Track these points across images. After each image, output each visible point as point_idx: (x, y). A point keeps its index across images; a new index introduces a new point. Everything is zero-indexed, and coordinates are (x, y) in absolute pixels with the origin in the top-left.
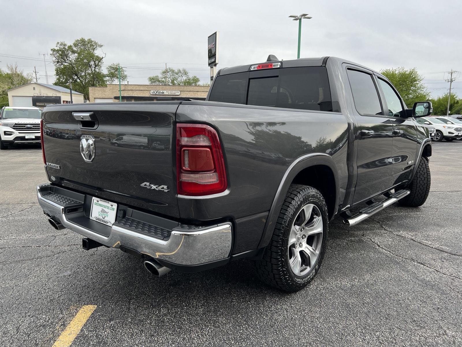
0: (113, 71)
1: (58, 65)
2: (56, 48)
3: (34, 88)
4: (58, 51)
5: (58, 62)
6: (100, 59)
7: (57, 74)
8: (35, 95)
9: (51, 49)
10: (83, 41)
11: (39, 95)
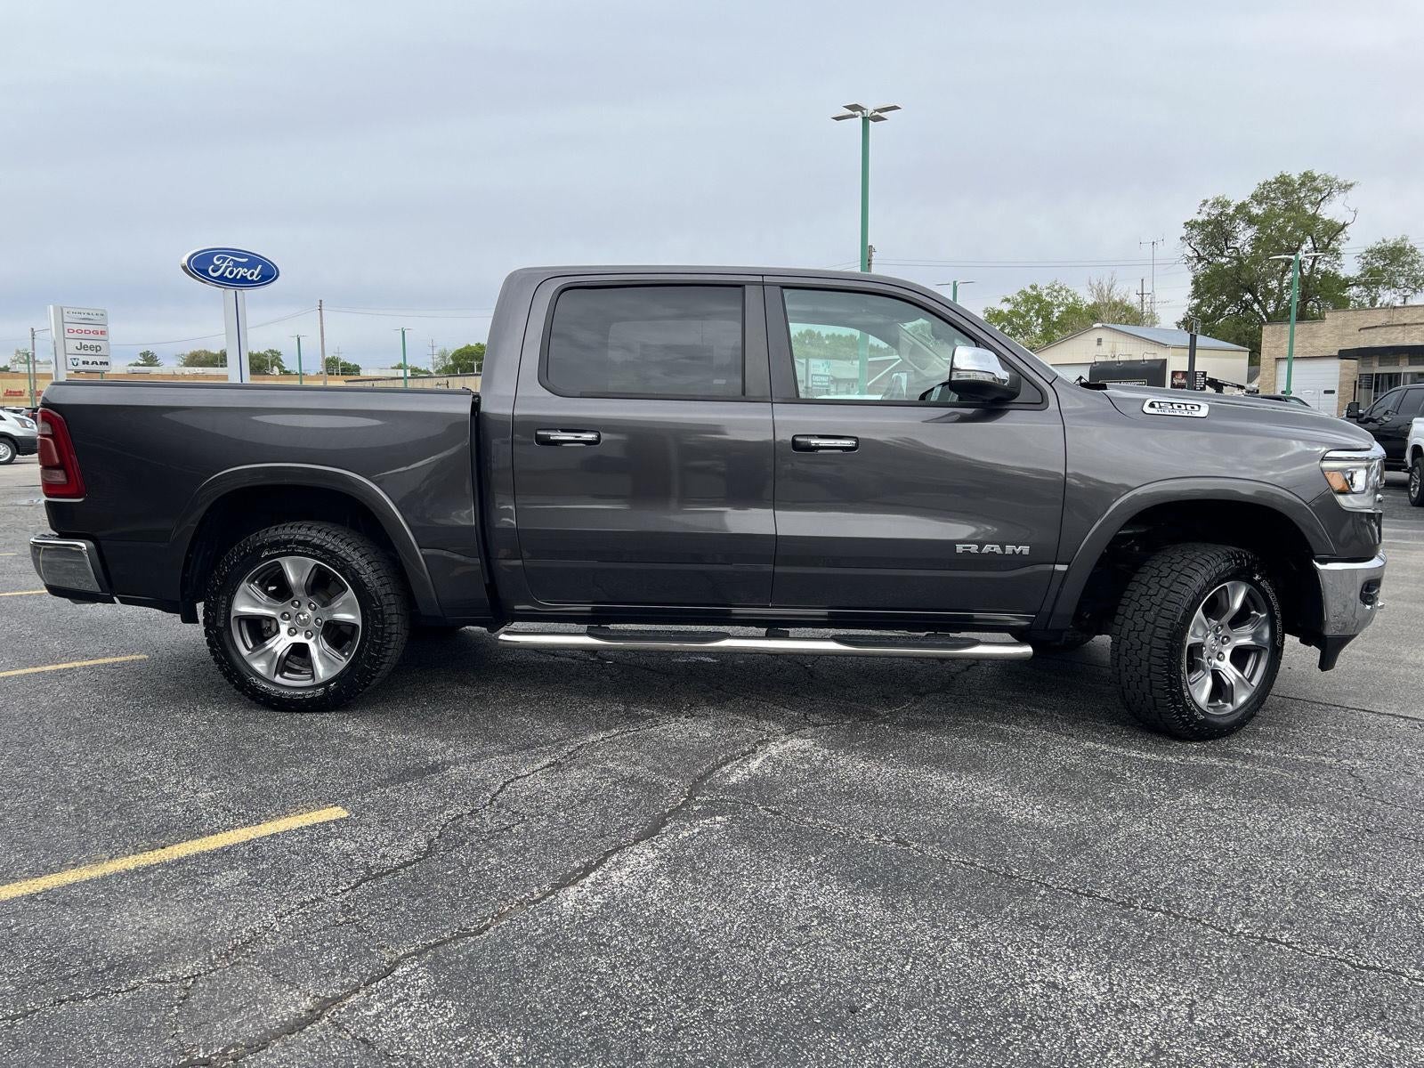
0: (1379, 264)
1: (1200, 265)
2: (1200, 219)
3: (1099, 341)
4: (1204, 224)
5: (1200, 259)
6: (1335, 230)
7: (1196, 293)
8: (1099, 359)
9: (1186, 224)
10: (1284, 182)
11: (1110, 359)
